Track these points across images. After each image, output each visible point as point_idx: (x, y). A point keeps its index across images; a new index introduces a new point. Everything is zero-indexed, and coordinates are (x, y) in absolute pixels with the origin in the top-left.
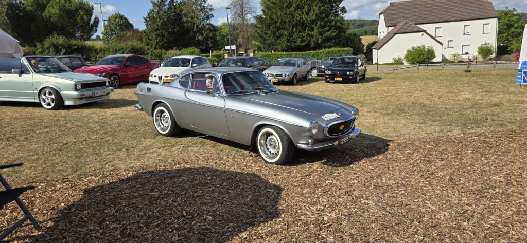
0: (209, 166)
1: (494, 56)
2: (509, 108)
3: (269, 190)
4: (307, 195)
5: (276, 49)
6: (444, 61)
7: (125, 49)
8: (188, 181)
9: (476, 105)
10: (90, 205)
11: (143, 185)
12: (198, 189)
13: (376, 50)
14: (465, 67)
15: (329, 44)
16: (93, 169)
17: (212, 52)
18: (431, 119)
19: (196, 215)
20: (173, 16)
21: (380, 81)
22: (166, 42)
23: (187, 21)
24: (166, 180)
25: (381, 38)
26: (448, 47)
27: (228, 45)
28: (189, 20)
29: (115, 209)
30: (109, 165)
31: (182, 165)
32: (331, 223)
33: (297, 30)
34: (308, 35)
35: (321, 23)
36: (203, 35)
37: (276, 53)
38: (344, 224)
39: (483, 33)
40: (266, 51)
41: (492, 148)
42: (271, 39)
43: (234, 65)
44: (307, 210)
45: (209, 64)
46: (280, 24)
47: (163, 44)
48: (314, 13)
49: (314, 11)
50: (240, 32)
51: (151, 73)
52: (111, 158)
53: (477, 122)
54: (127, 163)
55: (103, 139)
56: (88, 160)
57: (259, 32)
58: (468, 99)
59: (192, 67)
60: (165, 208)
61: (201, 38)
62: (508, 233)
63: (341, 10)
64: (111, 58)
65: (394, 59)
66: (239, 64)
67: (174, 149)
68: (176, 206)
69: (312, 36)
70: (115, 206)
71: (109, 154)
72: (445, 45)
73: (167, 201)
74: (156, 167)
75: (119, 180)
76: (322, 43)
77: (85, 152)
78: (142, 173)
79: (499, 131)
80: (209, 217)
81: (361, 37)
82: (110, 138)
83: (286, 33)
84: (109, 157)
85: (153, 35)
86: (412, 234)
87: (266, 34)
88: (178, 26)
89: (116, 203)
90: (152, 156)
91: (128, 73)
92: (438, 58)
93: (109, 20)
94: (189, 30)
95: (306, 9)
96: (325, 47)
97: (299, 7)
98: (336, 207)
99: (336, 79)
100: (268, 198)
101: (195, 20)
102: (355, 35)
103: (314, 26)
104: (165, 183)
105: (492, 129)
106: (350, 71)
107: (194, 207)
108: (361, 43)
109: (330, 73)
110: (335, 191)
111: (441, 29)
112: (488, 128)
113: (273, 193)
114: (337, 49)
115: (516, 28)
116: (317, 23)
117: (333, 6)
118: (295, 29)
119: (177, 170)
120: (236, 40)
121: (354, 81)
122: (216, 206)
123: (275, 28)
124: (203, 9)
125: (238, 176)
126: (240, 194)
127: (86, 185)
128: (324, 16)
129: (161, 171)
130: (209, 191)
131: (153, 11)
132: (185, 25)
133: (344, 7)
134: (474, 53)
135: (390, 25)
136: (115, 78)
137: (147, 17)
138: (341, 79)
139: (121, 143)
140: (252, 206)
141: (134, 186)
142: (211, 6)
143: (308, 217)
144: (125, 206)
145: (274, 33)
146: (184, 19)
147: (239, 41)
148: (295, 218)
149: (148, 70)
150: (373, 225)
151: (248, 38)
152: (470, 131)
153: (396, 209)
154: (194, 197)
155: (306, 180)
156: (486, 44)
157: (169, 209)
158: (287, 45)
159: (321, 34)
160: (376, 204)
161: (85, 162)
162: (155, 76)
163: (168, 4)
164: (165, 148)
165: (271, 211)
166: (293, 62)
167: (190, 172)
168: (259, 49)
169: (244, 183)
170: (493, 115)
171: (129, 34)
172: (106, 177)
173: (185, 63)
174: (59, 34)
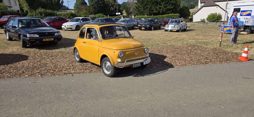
13: (194, 15)
15: (169, 12)
27: (117, 12)
33: (154, 5)
34: (159, 7)
35: (166, 2)
36: (114, 8)
42: (142, 10)
45: (91, 21)
47: (96, 12)
50: (131, 6)
51: (62, 25)
57: (137, 6)
59: (80, 22)
65: (201, 20)
76: (165, 11)
81: (190, 10)
83: (149, 7)
85: (92, 8)
87: (140, 7)
93: (77, 1)
94: (108, 5)
96: (166, 14)
99: (142, 28)
102: (186, 7)
103: (161, 3)
106: (148, 25)
109: (140, 25)
114: (172, 14)
121: (150, 29)
132: (106, 3)
135: (202, 2)
145: (144, 7)
159: (165, 7)
162: (64, 26)
174: (42, 8)
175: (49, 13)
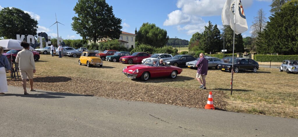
27: (223, 49)
42: (266, 47)
51: (143, 60)
93: (193, 36)
94: (222, 41)
99: (222, 69)
101: (227, 35)
131: (205, 31)
163: (214, 27)
171: (194, 43)
174: (144, 44)
175: (149, 48)
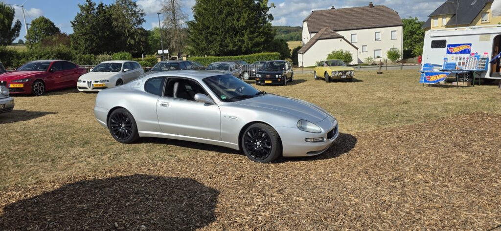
0: (141, 173)
1: (400, 59)
2: (415, 105)
3: (204, 194)
4: (242, 196)
5: (209, 53)
6: (360, 64)
7: (50, 54)
8: (120, 190)
9: (387, 104)
10: (10, 223)
11: (71, 197)
12: (131, 198)
13: (301, 55)
14: (377, 69)
15: (258, 48)
16: (14, 183)
17: (144, 57)
18: (351, 117)
19: (128, 225)
20: (103, 20)
21: (305, 83)
22: (95, 47)
23: (117, 25)
24: (96, 191)
25: (306, 43)
26: (363, 52)
27: (161, 49)
28: (120, 24)
29: (38, 225)
30: (32, 178)
31: (113, 174)
32: (265, 222)
33: (229, 36)
34: (240, 40)
35: (251, 29)
36: (134, 39)
37: (209, 57)
38: (277, 222)
39: (391, 39)
40: (199, 56)
41: (403, 141)
42: (204, 44)
43: (167, 69)
44: (241, 211)
45: (141, 69)
46: (212, 30)
47: (93, 49)
48: (244, 20)
49: (244, 18)
50: (172, 37)
51: (79, 79)
52: (35, 171)
53: (390, 119)
54: (53, 174)
55: (26, 150)
56: (9, 173)
57: (191, 36)
58: (381, 98)
59: (123, 71)
60: (96, 221)
61: (132, 42)
62: (420, 219)
63: (269, 17)
64: (35, 64)
65: (317, 62)
66: (172, 68)
67: (104, 157)
68: (108, 218)
69: (243, 42)
70: (39, 223)
71: (32, 166)
72: (360, 50)
73: (98, 213)
74: (85, 177)
75: (44, 194)
76: (252, 47)
77: (5, 165)
78: (70, 184)
79: (408, 126)
80: (143, 226)
81: (287, 42)
82: (34, 149)
83: (218, 38)
84: (32, 169)
85: (82, 40)
86: (339, 227)
87: (199, 39)
88: (108, 30)
89: (40, 219)
90: (81, 165)
91: (54, 79)
92: (354, 62)
93: (33, 23)
94: (120, 35)
95: (236, 16)
96: (255, 52)
97: (229, 14)
98: (270, 206)
99: (266, 82)
100: (203, 202)
101: (126, 25)
102: (282, 40)
103: (244, 32)
104: (95, 194)
105: (402, 124)
106: (278, 74)
107: (126, 217)
108: (287, 48)
109: (260, 76)
110: (268, 190)
111: (356, 35)
112: (399, 123)
113: (209, 196)
114: (266, 54)
115: (418, 35)
116: (246, 29)
117: (261, 14)
118: (227, 34)
119: (108, 179)
120: (169, 44)
121: (282, 83)
122: (151, 214)
123: (208, 33)
124: (134, 14)
125: (173, 181)
126: (175, 200)
127: (5, 201)
128: (253, 23)
129: (90, 181)
130: (143, 199)
131: (81, 15)
132: (116, 29)
133: (271, 15)
134: (384, 56)
135: (312, 31)
136: (40, 84)
137: (74, 21)
138: (270, 82)
139: (46, 153)
140: (187, 212)
141: (60, 200)
142: (142, 11)
143: (243, 218)
144: (51, 221)
145: (207, 38)
146: (115, 23)
147: (171, 45)
148: (230, 220)
149: (76, 75)
150: (304, 221)
151: (181, 43)
152: (385, 127)
153: (324, 204)
154: (126, 206)
155: (241, 182)
156: (393, 49)
157: (99, 221)
158: (220, 49)
159: (250, 39)
160: (306, 200)
161: (4, 175)
162: (84, 82)
163: (97, 8)
164: (95, 157)
165: (207, 215)
166: (226, 66)
167: (122, 181)
168: (193, 53)
169: (179, 189)
170: (402, 112)
171: (55, 38)
172: (29, 191)
173: (116, 67)
